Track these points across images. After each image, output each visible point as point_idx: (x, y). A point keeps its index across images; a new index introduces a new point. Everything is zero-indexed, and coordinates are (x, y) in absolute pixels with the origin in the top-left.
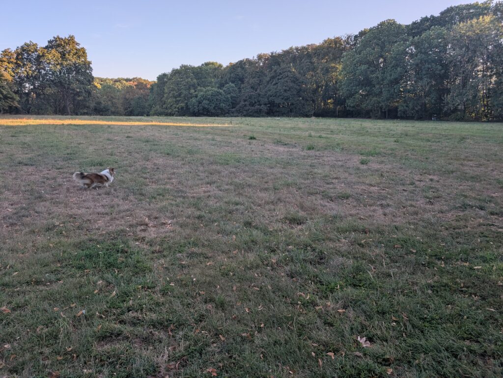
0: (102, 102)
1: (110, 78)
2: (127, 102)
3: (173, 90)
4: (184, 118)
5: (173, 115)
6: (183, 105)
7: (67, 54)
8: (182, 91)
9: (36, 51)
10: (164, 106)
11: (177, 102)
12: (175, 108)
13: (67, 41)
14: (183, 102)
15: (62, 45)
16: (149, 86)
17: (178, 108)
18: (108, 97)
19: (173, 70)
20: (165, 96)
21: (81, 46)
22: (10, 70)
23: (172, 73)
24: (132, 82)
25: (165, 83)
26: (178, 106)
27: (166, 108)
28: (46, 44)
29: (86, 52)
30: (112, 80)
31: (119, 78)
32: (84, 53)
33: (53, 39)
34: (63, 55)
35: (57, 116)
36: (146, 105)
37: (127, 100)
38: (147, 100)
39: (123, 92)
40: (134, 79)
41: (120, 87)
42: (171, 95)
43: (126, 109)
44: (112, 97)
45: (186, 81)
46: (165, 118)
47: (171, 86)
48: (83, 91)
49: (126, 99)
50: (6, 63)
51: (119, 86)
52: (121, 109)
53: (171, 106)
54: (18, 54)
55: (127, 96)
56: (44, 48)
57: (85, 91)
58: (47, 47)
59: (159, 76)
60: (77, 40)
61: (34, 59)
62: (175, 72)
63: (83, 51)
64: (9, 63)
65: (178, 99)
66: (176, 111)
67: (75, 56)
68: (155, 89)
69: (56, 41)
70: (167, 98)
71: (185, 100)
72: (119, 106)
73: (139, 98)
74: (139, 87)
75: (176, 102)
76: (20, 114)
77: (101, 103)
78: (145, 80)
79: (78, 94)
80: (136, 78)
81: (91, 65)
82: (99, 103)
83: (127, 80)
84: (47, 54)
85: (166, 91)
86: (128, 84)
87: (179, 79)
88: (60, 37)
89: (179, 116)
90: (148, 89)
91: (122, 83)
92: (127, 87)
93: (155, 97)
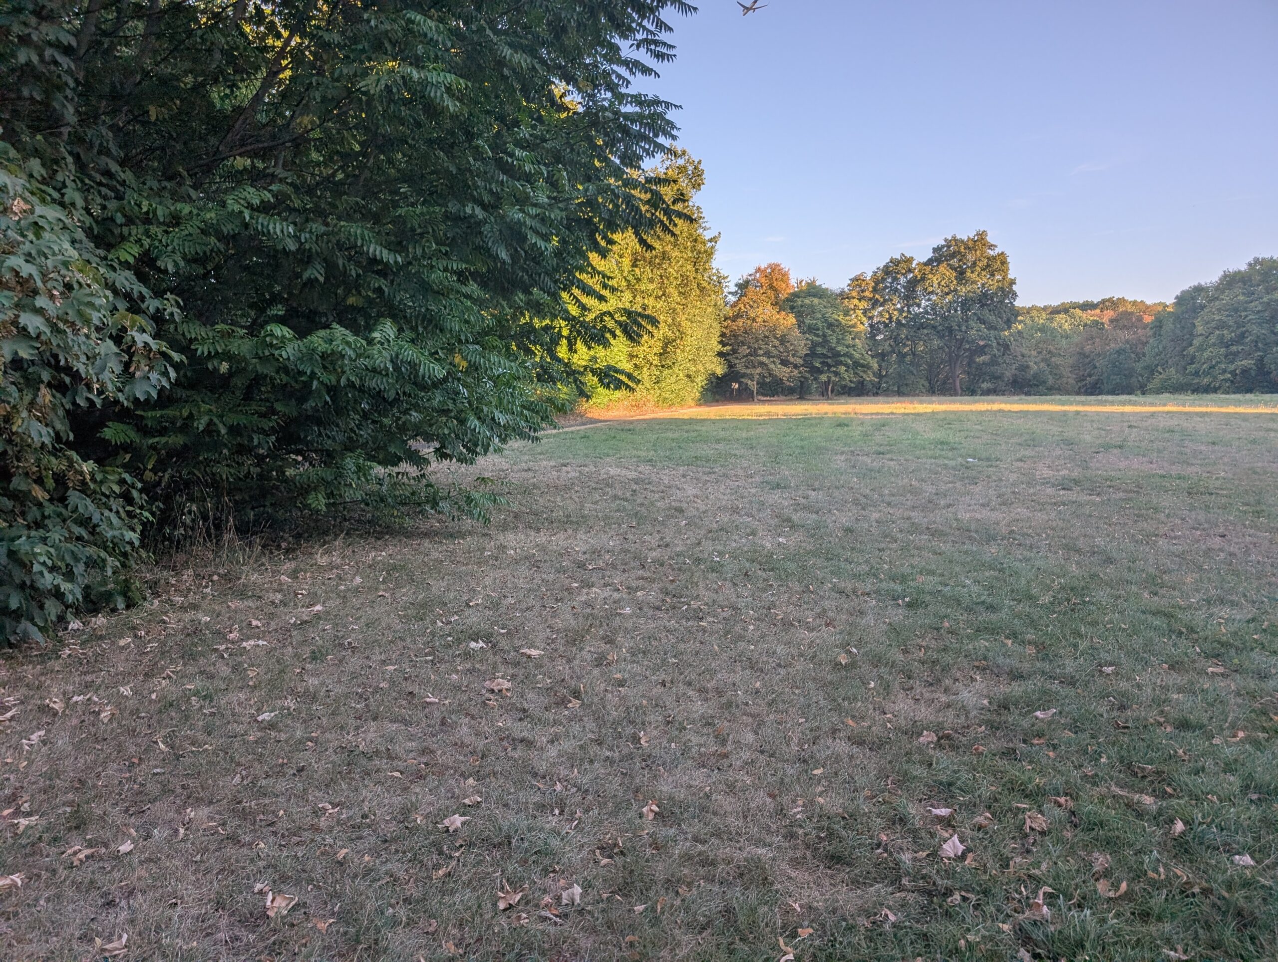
0: (1032, 364)
1: (1041, 305)
2: (1087, 360)
3: (1222, 325)
4: (1249, 396)
5: (1215, 390)
6: (1248, 363)
7: (969, 270)
8: (1248, 327)
9: (910, 271)
10: (1191, 368)
11: (1231, 357)
12: (1224, 371)
13: (970, 244)
14: (1249, 355)
15: (960, 252)
16: (1148, 319)
17: (1233, 373)
18: (1039, 353)
19: (1225, 276)
20: (1196, 342)
21: (998, 251)
22: (860, 313)
23: (1221, 283)
24: (1098, 311)
25: (1196, 310)
26: (1232, 367)
27: (1196, 374)
28: (930, 255)
29: (1009, 260)
30: (1045, 309)
31: (1063, 304)
32: (1004, 263)
33: (943, 243)
34: (961, 275)
35: (934, 398)
36: (1139, 366)
37: (1087, 357)
38: (1139, 357)
39: (1076, 339)
40: (1104, 301)
41: (1066, 326)
42: (1213, 339)
43: (1081, 379)
44: (1050, 352)
45: (1265, 300)
46: (1192, 397)
47: (1217, 317)
48: (995, 345)
49: (1082, 355)
50: (856, 301)
51: (1063, 322)
52: (1070, 379)
53: (1212, 367)
54: (877, 283)
55: (1088, 348)
56: (925, 264)
57: (998, 344)
58: (929, 262)
59: (1183, 292)
60: (990, 239)
61: (904, 287)
62: (1231, 280)
63: (1002, 259)
64: (860, 300)
65: (1234, 348)
66: (1226, 380)
67: (984, 273)
68: (1169, 326)
69: (949, 247)
70: (1201, 349)
71: (1258, 349)
72: (1066, 372)
73: (1119, 352)
74: (1121, 323)
75: (1226, 356)
76: (867, 395)
77: (1028, 367)
78: (1134, 303)
79: (981, 350)
80: (1110, 300)
81: (1014, 287)
82: (1024, 368)
83: (1087, 306)
84: (930, 276)
85: (1200, 329)
86: (1087, 317)
87: (1241, 298)
88: (958, 237)
89: (1234, 393)
90: (1145, 327)
91: (1073, 316)
92: (1085, 325)
93: (1164, 348)
